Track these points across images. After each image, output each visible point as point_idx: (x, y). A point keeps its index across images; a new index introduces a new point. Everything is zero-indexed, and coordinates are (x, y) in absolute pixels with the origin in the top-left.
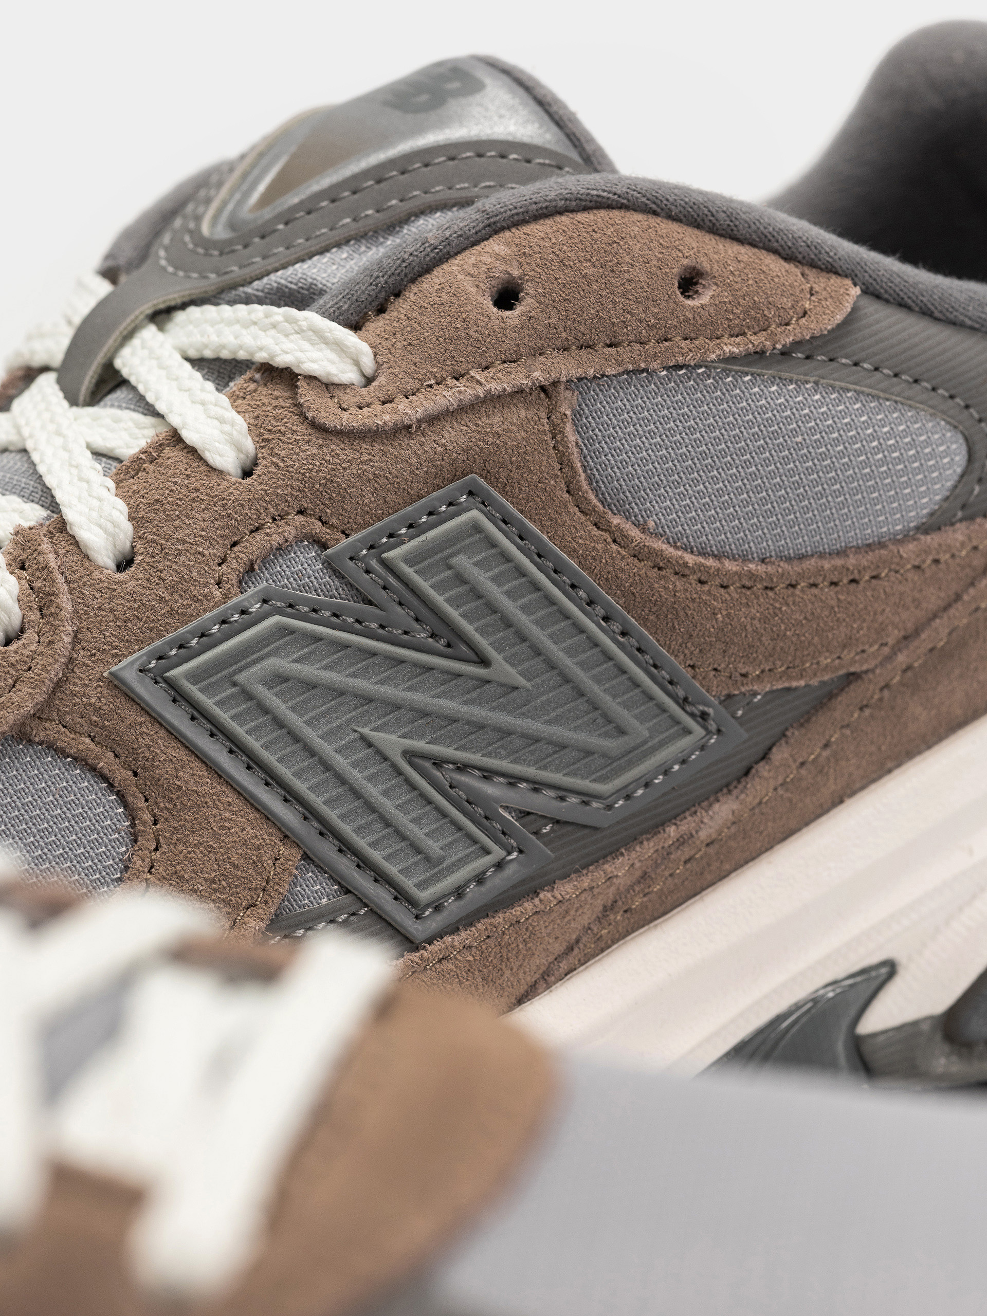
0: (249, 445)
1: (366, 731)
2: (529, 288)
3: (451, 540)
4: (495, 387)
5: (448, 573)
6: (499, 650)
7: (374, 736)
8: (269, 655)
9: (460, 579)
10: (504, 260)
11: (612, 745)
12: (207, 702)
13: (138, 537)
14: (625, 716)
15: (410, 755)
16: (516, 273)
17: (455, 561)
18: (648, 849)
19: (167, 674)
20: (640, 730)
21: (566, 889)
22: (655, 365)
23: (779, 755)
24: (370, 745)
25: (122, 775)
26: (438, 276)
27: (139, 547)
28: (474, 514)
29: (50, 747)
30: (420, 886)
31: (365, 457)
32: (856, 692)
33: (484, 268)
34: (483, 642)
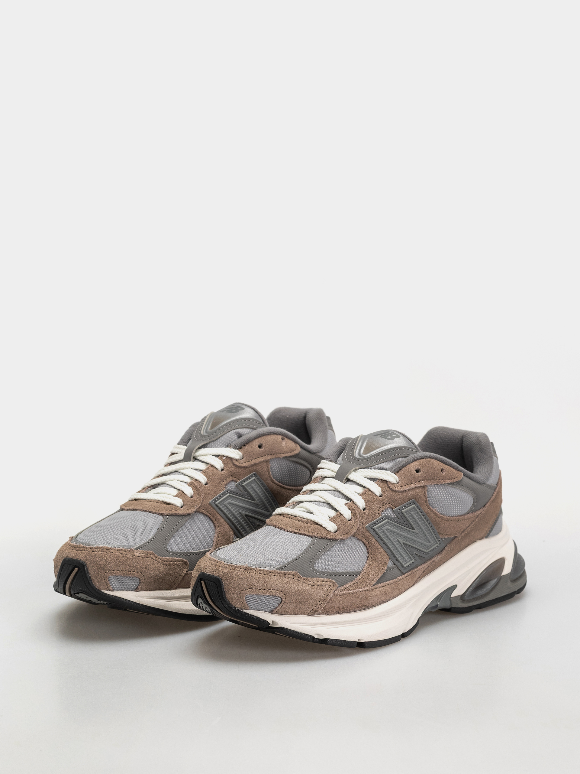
0: (381, 492)
1: (398, 539)
2: (422, 470)
3: (411, 509)
4: (418, 485)
5: (410, 514)
6: (416, 527)
7: (399, 540)
8: (386, 526)
9: (412, 516)
10: (418, 465)
11: (429, 544)
12: (379, 532)
13: (366, 505)
14: (431, 540)
15: (404, 543)
16: (419, 467)
17: (411, 513)
18: (430, 562)
19: (373, 527)
20: (432, 542)
21: (420, 567)
22: (438, 484)
23: (446, 548)
24: (399, 541)
25: (366, 543)
26: (407, 467)
27: (367, 507)
28: (414, 505)
29: (357, 538)
30: (405, 564)
31: (399, 495)
32: (457, 539)
33: (414, 466)
34: (414, 526)
